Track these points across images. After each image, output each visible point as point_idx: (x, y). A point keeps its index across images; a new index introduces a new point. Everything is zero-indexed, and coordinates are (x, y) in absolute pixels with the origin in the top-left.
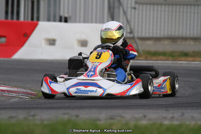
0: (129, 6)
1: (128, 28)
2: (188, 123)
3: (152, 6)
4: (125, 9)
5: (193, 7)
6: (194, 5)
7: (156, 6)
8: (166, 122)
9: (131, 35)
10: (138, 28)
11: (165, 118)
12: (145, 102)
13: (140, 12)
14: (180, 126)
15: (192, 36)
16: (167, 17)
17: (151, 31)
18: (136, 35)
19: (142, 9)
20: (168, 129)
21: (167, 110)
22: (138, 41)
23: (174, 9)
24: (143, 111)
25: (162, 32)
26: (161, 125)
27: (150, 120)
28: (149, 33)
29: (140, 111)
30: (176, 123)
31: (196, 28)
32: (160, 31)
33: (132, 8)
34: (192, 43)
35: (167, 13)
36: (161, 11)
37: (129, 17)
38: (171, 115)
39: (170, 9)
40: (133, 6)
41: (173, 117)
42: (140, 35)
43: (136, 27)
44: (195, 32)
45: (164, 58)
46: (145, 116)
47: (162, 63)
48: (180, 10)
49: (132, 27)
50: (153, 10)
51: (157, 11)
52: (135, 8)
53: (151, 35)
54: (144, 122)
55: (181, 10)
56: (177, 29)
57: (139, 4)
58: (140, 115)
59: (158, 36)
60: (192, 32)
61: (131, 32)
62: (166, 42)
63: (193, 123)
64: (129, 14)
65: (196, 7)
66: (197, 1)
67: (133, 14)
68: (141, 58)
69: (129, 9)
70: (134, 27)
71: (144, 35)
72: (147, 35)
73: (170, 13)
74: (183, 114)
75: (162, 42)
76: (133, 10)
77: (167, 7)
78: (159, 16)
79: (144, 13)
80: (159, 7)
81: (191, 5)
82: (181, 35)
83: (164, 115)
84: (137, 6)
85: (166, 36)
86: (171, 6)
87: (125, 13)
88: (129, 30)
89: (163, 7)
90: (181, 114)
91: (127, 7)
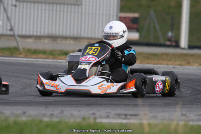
0: (10, 3)
1: (9, 25)
2: (67, 120)
3: (32, 4)
4: (6, 6)
5: (73, 6)
6: (75, 5)
7: (36, 4)
8: (46, 119)
9: (12, 33)
10: (18, 26)
11: (44, 115)
12: (24, 99)
13: (21, 10)
14: (60, 123)
15: (72, 35)
16: (47, 15)
17: (31, 29)
18: (16, 33)
19: (23, 7)
20: (48, 125)
21: (46, 108)
22: (18, 39)
23: (55, 8)
24: (22, 108)
25: (42, 30)
26: (41, 121)
27: (29, 116)
28: (30, 31)
29: (19, 107)
30: (55, 120)
31: (76, 28)
32: (41, 30)
33: (12, 5)
34: (72, 42)
35: (47, 12)
36: (42, 9)
37: (9, 15)
38: (51, 112)
39: (51, 8)
40: (14, 3)
41: (52, 114)
42: (20, 33)
43: (16, 25)
44: (75, 31)
45: (43, 56)
46: (24, 113)
47: (42, 61)
48: (60, 9)
49: (13, 24)
50: (34, 8)
51: (38, 9)
52: (15, 6)
53: (31, 33)
54: (24, 119)
55: (62, 9)
56: (57, 28)
57: (20, 2)
58: (20, 112)
59: (39, 34)
60: (72, 31)
61: (11, 30)
62: (46, 41)
63: (72, 120)
64: (9, 11)
65: (77, 7)
66: (77, 1)
67: (13, 11)
68: (21, 56)
69: (10, 7)
70: (15, 25)
71: (24, 33)
72: (28, 33)
73: (51, 12)
74: (62, 111)
75: (42, 40)
76: (14, 7)
77: (47, 5)
78: (40, 14)
79: (25, 11)
80: (40, 5)
81: (71, 4)
82: (61, 34)
83: (44, 112)
84: (18, 3)
85: (46, 34)
86: (51, 5)
87: (5, 10)
88: (9, 28)
89: (44, 5)
90: (60, 111)
91: (8, 5)
